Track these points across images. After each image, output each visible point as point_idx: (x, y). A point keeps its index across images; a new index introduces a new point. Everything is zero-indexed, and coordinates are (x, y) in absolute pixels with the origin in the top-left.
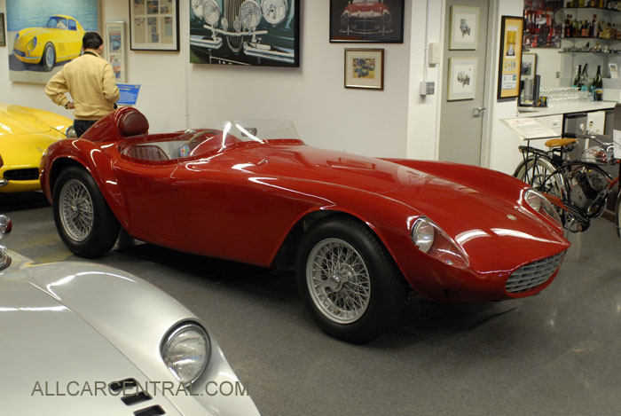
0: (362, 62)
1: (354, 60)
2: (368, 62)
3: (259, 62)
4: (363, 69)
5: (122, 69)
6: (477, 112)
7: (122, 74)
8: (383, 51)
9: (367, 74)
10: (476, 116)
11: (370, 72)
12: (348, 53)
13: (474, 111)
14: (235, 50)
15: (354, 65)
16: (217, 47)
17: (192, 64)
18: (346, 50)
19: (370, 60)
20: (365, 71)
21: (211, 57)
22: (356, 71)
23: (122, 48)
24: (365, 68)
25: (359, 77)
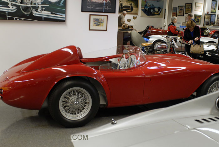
0: (97, 20)
1: (94, 19)
2: (100, 20)
3: (44, 19)
4: (98, 22)
8: (107, 16)
11: (101, 24)
12: (91, 16)
14: (26, 13)
15: (94, 21)
18: (90, 15)
19: (101, 19)
20: (99, 23)
22: (95, 23)
24: (99, 22)
25: (96, 26)
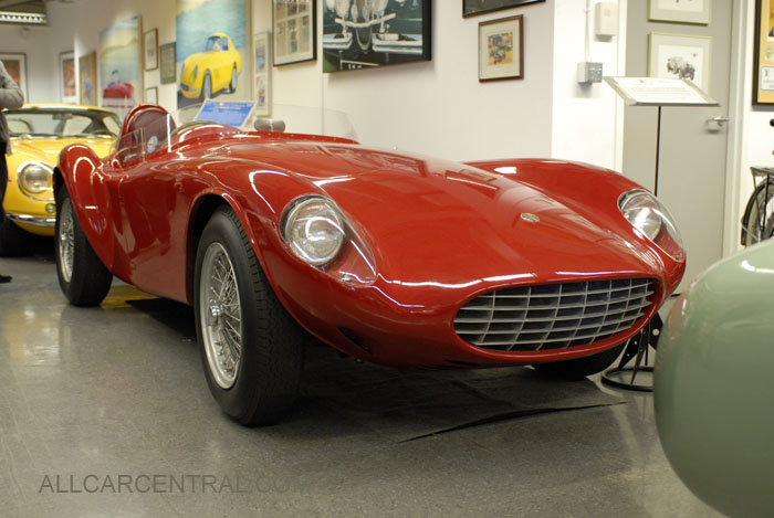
0: (498, 39)
1: (490, 38)
2: (505, 38)
3: (387, 60)
4: (499, 50)
5: (266, 94)
6: (714, 126)
7: (266, 100)
8: (521, 17)
9: (504, 56)
10: (713, 132)
11: (508, 53)
12: (482, 29)
13: (707, 122)
14: (364, 48)
15: (490, 47)
16: (347, 47)
17: (327, 75)
18: (480, 26)
19: (507, 35)
20: (501, 53)
21: (342, 61)
22: (492, 54)
23: (266, 66)
24: (502, 48)
25: (495, 62)
